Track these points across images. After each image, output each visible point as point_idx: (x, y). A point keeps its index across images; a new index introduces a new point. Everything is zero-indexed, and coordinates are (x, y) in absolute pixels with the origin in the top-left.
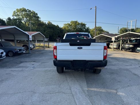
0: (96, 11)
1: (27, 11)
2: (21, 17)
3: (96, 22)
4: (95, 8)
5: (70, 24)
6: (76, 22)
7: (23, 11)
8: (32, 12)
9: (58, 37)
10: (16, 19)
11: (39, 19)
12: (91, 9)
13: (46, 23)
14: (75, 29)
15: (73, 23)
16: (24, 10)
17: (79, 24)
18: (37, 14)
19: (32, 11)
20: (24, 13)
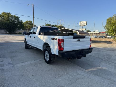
0: (33, 8)
3: (34, 18)
4: (33, 5)
5: (2, 15)
6: (9, 14)
12: (28, 5)
14: (8, 20)
15: (6, 15)
17: (12, 16)
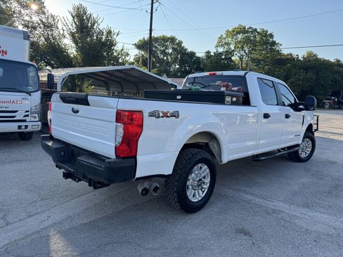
1: (247, 32)
2: (232, 47)
7: (238, 33)
8: (258, 33)
9: (331, 96)
10: (221, 54)
11: (277, 49)
13: (300, 58)
16: (242, 30)
18: (271, 36)
19: (258, 30)
20: (240, 36)
